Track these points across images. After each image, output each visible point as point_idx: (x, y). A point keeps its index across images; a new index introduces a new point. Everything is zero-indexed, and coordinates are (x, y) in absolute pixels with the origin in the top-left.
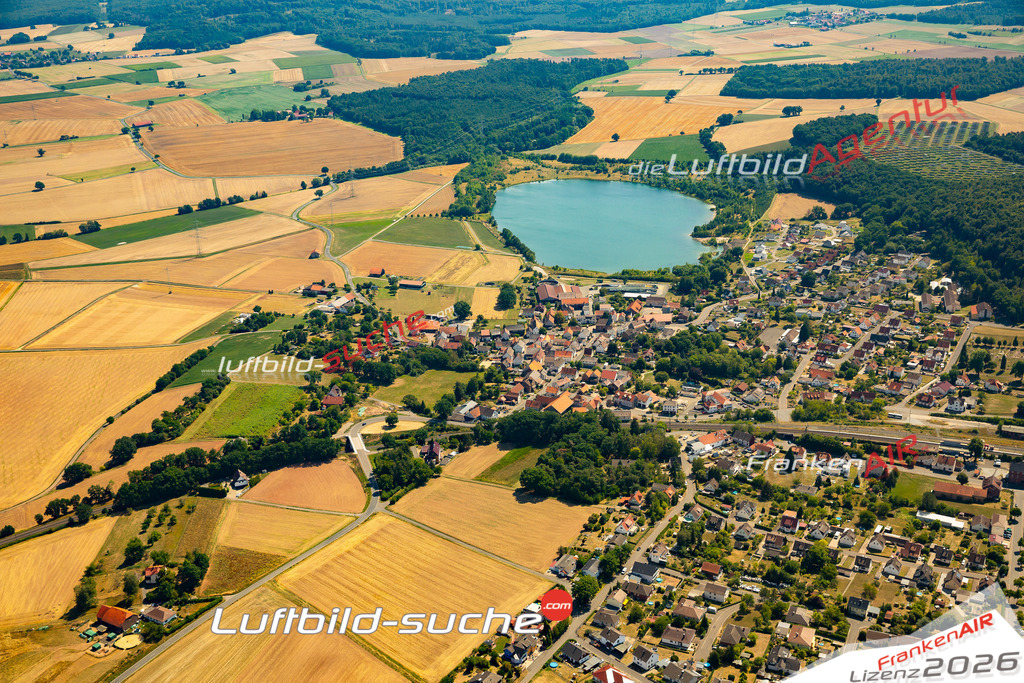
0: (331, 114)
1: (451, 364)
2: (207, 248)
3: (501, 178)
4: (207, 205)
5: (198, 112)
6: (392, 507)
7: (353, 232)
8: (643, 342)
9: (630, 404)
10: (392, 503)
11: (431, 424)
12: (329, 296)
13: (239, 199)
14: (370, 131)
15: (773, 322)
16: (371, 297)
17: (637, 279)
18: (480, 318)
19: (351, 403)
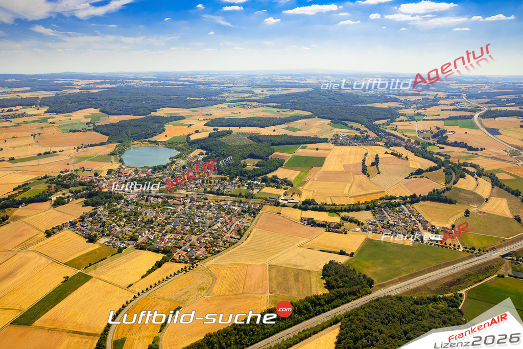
0: (92, 130)
1: (86, 185)
2: (41, 163)
3: (129, 146)
4: (46, 153)
5: (55, 130)
6: (55, 209)
11: (73, 195)
12: (66, 172)
13: (55, 152)
14: (101, 135)
16: (77, 172)
17: (145, 168)
18: (100, 176)
19: (56, 192)
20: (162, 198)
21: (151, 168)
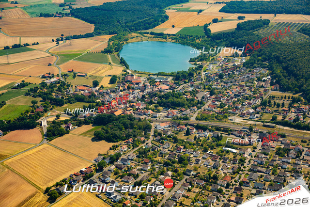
0: (70, 15)
1: (85, 100)
2: (11, 61)
3: (127, 40)
4: (15, 46)
5: (20, 13)
6: (50, 142)
7: (66, 57)
8: (155, 95)
9: (142, 114)
10: (50, 141)
11: (72, 118)
12: (50, 78)
13: (28, 45)
14: (84, 22)
15: (204, 90)
16: (66, 78)
17: (163, 75)
18: (102, 86)
19: (46, 111)
20: (210, 131)
21: (171, 76)
